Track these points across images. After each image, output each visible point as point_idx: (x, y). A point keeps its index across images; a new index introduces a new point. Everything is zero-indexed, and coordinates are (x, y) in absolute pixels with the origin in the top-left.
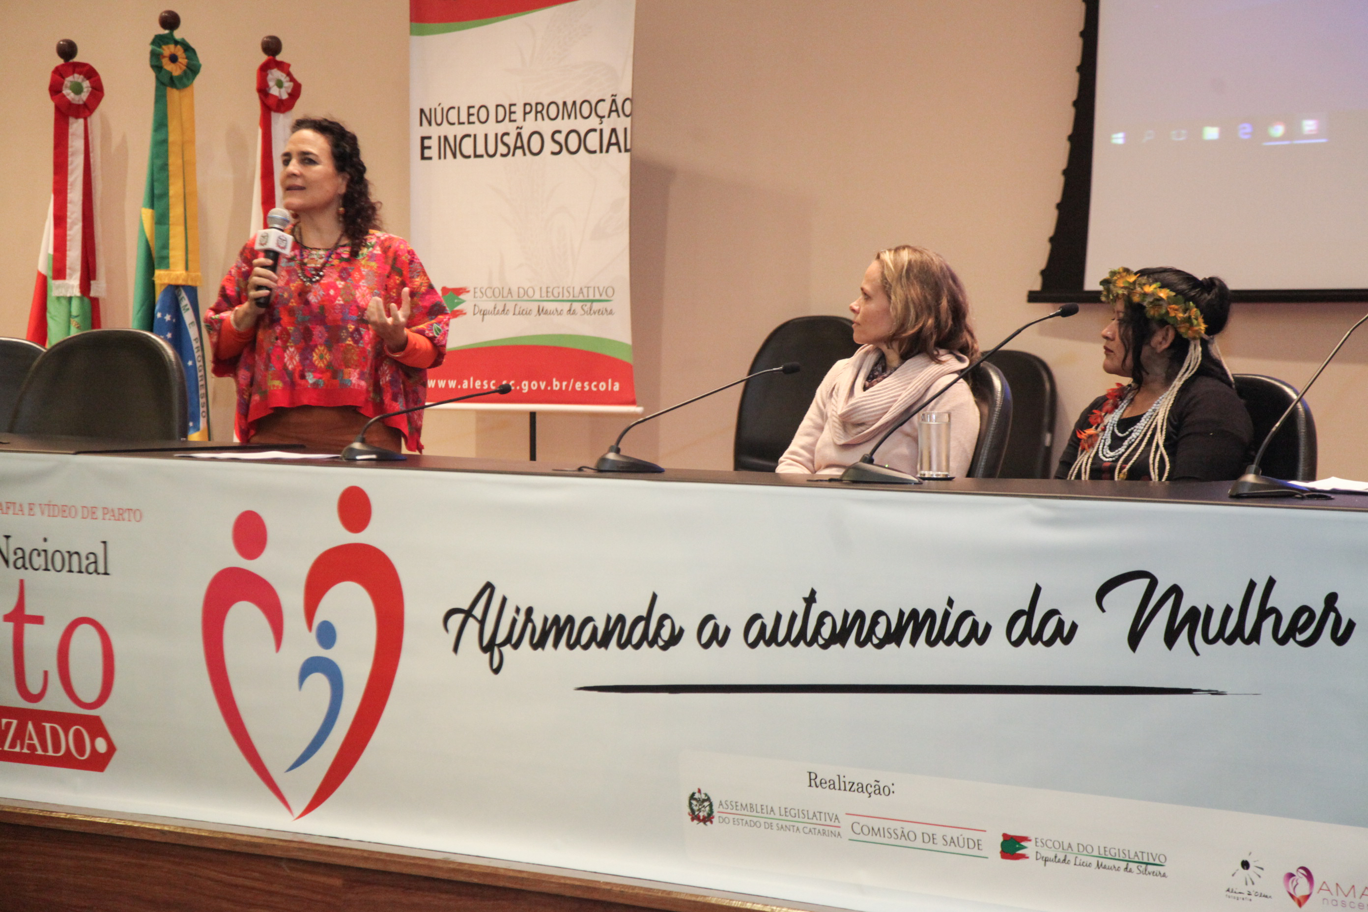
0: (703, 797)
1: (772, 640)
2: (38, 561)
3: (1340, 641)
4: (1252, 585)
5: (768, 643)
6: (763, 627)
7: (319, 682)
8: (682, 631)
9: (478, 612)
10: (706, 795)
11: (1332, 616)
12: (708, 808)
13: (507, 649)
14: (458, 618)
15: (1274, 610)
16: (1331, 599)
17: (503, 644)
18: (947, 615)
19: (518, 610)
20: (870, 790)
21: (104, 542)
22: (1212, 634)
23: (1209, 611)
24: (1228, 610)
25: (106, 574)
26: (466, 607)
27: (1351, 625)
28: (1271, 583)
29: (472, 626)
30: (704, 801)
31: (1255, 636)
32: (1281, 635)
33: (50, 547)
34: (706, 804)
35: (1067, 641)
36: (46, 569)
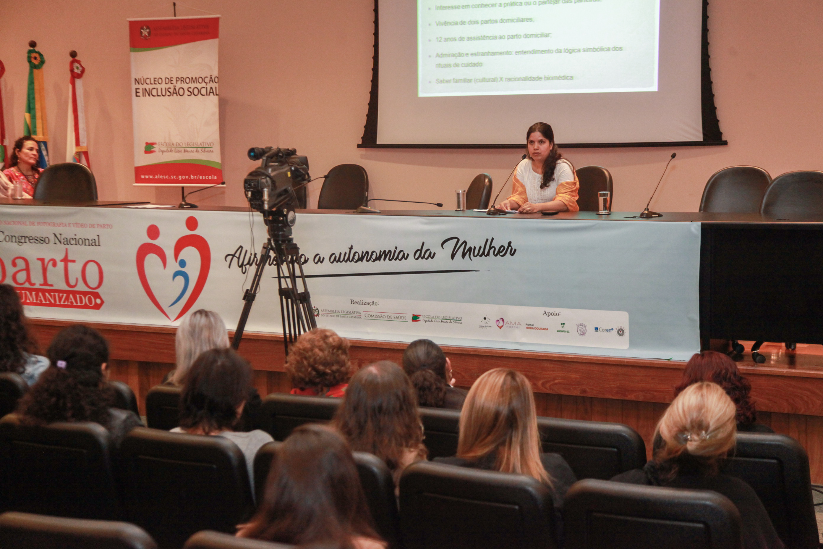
0: (316, 309)
1: (339, 260)
2: (73, 242)
3: (512, 255)
4: (487, 240)
5: (337, 262)
6: (336, 257)
7: (180, 280)
8: (308, 259)
9: (237, 255)
10: (317, 308)
11: (510, 248)
12: (317, 312)
13: (248, 266)
14: (230, 258)
15: (493, 247)
16: (510, 243)
17: (246, 265)
18: (395, 251)
19: (251, 254)
20: (371, 304)
21: (98, 236)
22: (476, 254)
23: (475, 248)
24: (480, 247)
25: (99, 246)
26: (233, 253)
27: (515, 250)
28: (493, 239)
29: (235, 259)
30: (316, 310)
31: (488, 254)
32: (495, 254)
33: (77, 237)
34: (317, 311)
35: (432, 258)
36: (76, 245)
